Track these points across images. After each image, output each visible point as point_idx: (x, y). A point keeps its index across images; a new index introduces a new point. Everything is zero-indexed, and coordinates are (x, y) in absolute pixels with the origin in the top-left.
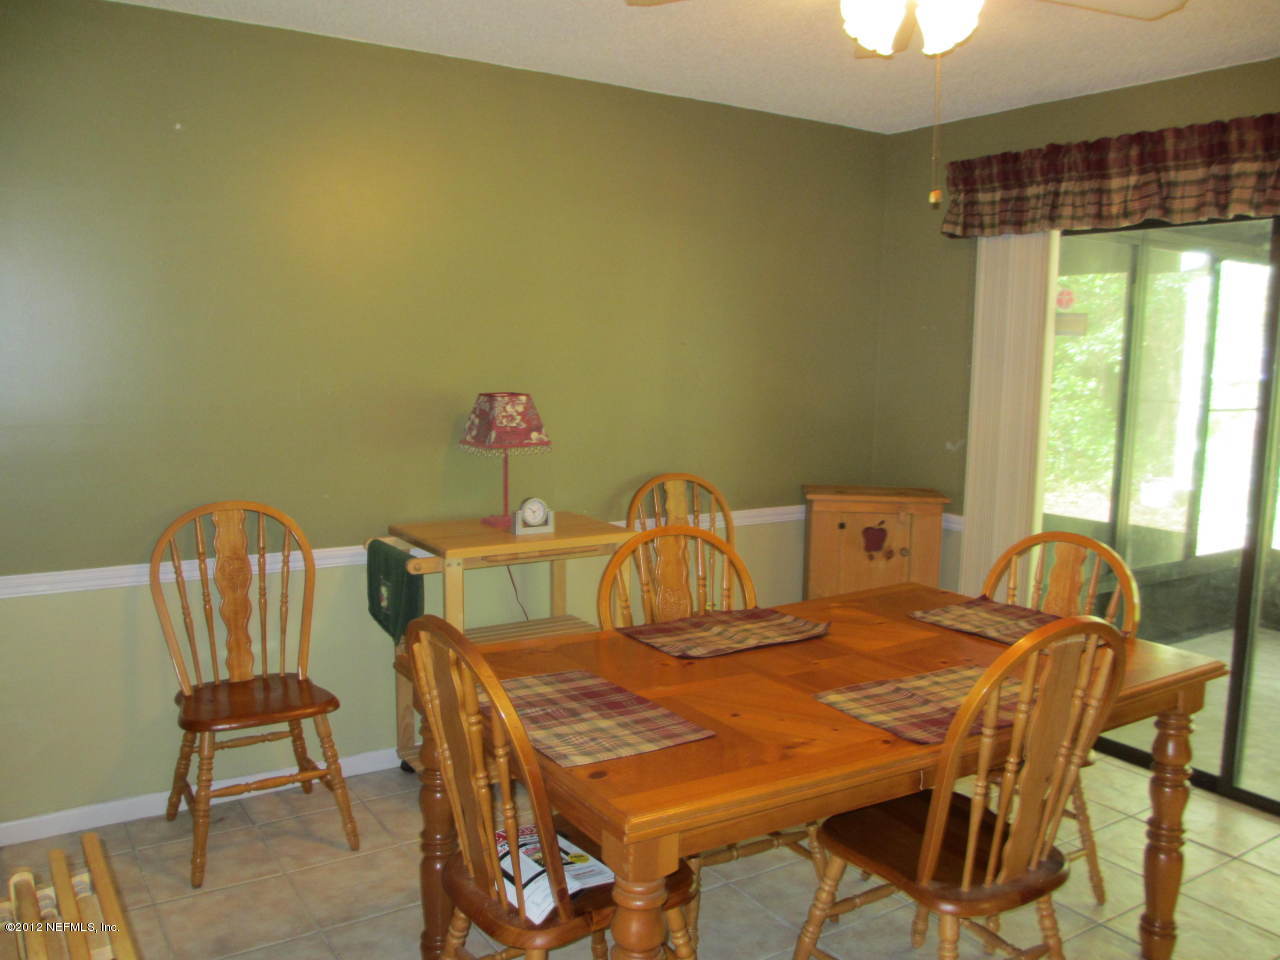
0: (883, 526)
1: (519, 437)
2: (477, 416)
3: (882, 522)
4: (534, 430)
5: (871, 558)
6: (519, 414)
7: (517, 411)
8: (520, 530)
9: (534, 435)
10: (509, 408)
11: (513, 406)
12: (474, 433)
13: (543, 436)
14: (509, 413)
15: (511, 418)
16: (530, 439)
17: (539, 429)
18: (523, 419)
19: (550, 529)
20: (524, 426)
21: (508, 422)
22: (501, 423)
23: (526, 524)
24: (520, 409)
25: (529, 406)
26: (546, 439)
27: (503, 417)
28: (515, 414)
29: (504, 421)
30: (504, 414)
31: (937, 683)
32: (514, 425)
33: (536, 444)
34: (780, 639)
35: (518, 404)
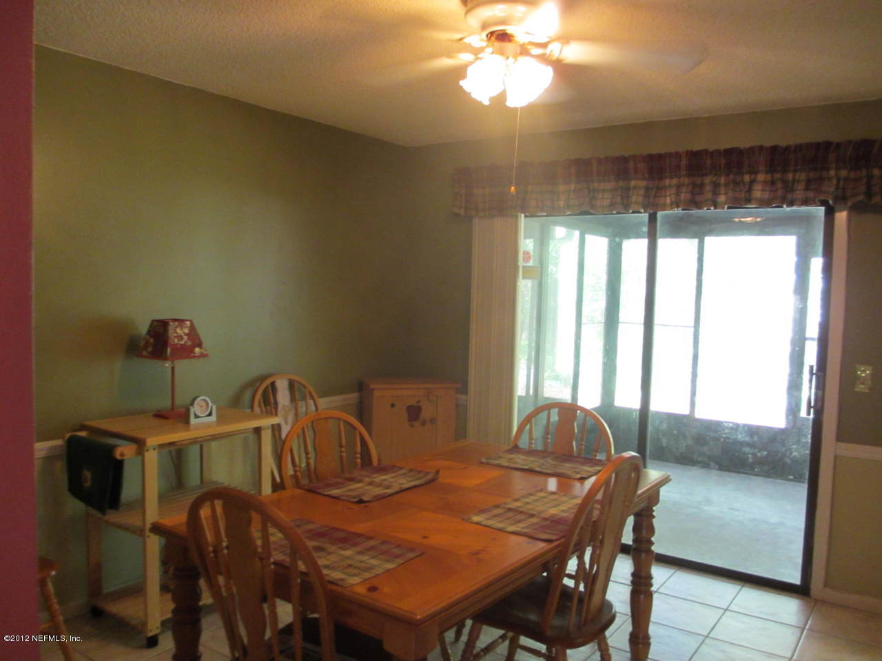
0: (419, 404)
1: (186, 352)
2: (151, 337)
3: (419, 402)
4: (198, 347)
5: (412, 426)
6: (186, 334)
7: (184, 333)
8: (193, 420)
9: (197, 350)
10: (178, 330)
11: (181, 329)
12: (150, 349)
13: (203, 351)
14: (178, 335)
15: (180, 338)
16: (194, 353)
17: (200, 345)
18: (189, 339)
19: (213, 418)
20: (189, 343)
21: (178, 340)
22: (174, 341)
23: (197, 417)
24: (186, 331)
25: (192, 328)
26: (205, 352)
27: (175, 337)
28: (183, 335)
29: (176, 340)
30: (175, 335)
31: (527, 503)
32: (183, 342)
33: (199, 357)
34: (413, 484)
35: (185, 327)
